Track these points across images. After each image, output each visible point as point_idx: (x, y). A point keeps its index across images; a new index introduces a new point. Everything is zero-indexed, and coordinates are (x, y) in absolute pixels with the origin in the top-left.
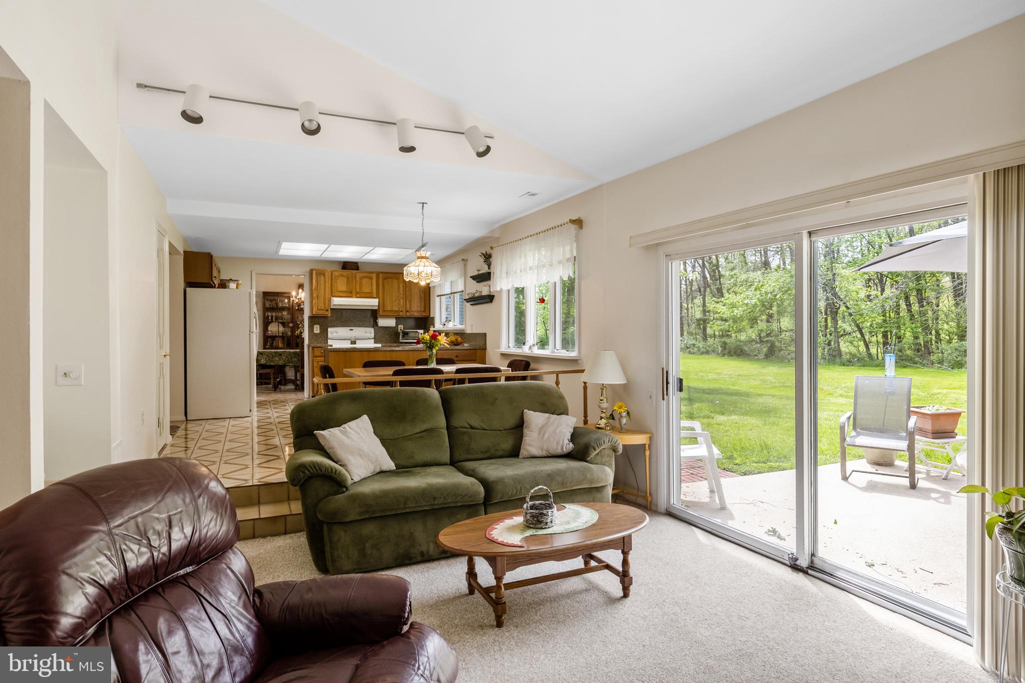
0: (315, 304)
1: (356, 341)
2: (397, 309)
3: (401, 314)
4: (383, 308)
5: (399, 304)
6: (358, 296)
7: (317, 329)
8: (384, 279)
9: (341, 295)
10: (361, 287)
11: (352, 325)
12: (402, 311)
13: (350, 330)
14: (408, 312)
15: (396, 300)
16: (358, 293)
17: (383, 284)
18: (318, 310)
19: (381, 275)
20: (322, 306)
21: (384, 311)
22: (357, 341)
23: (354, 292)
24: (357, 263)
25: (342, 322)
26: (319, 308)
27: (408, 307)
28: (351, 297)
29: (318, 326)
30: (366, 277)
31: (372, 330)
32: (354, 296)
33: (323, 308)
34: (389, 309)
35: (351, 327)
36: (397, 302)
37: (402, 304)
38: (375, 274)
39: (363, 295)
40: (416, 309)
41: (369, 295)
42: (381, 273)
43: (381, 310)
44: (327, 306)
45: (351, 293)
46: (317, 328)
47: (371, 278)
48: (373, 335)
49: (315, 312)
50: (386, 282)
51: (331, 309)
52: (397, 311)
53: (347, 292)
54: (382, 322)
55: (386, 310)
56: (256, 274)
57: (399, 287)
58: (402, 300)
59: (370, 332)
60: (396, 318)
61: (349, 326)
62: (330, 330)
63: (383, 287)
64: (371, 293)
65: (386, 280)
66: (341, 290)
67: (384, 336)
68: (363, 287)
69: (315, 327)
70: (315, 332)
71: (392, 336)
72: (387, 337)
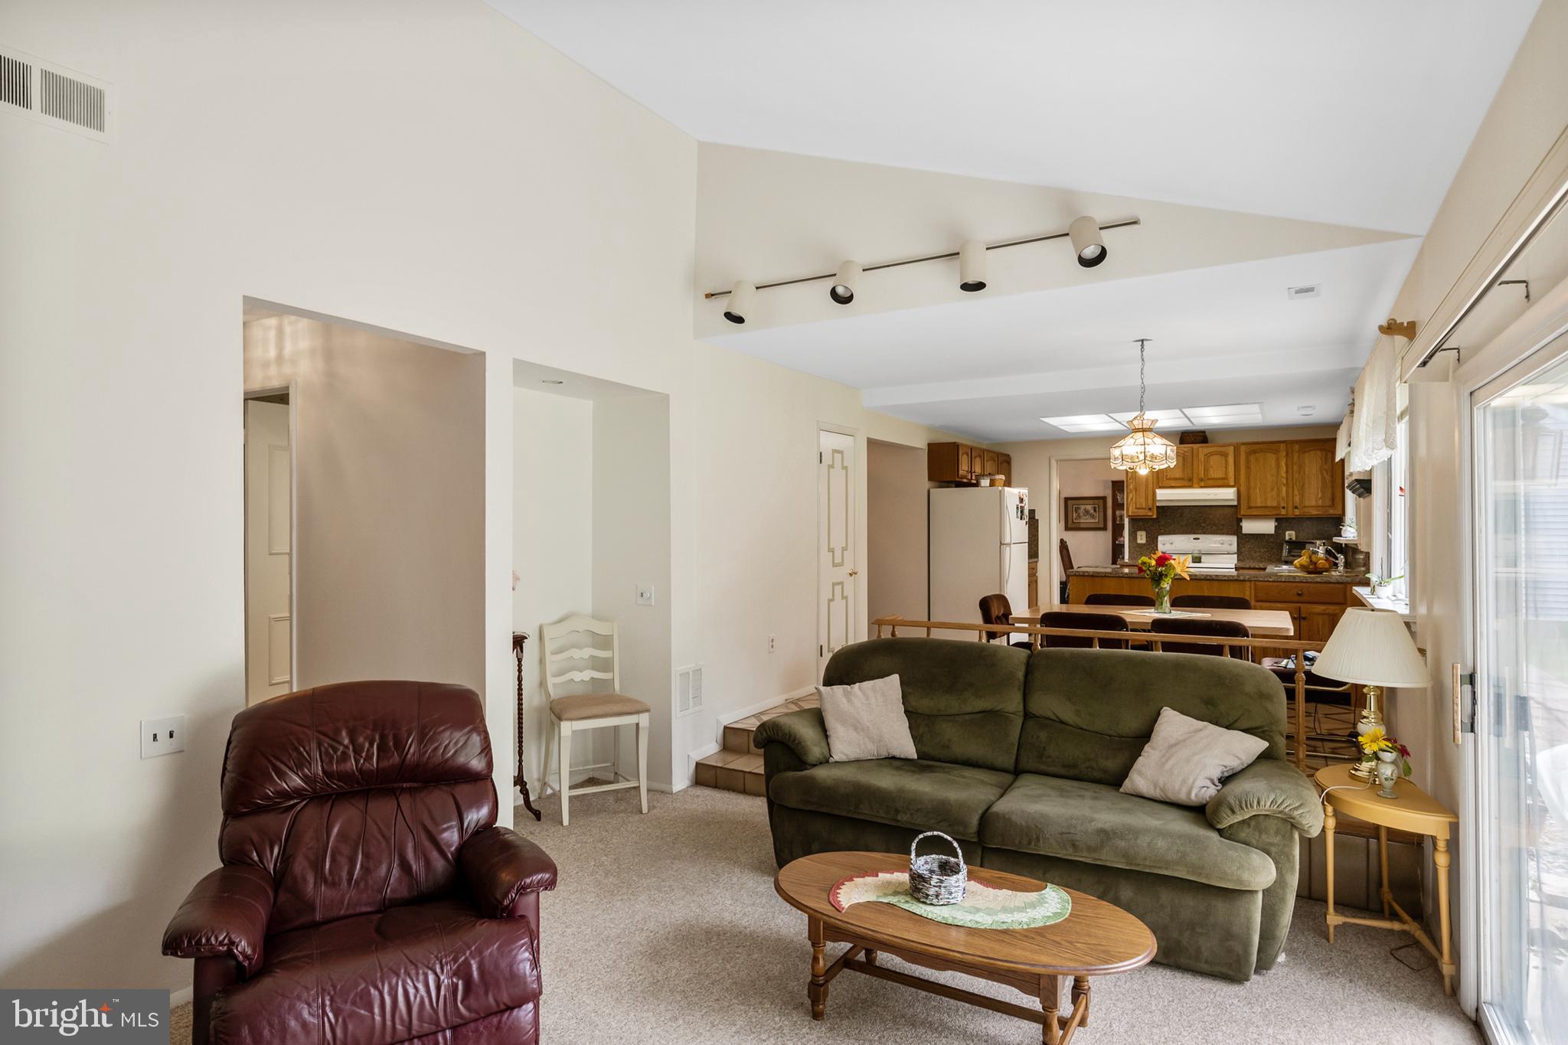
0: (1132, 499)
1: (1200, 558)
2: (1275, 504)
3: (1283, 512)
4: (1248, 503)
5: (1278, 495)
6: (1202, 484)
7: (1142, 538)
8: (1248, 454)
9: (1173, 485)
10: (1206, 471)
11: (1200, 531)
12: (1284, 508)
13: (1194, 539)
14: (1296, 508)
15: (1272, 490)
16: (1202, 480)
17: (1248, 462)
18: (1136, 508)
19: (1243, 449)
20: (1142, 502)
21: (1250, 508)
22: (1204, 558)
23: (1195, 480)
24: (1204, 432)
25: (1182, 526)
26: (1138, 506)
27: (1297, 499)
28: (1191, 487)
29: (1143, 533)
30: (1217, 453)
31: (1234, 539)
32: (1194, 486)
33: (1144, 507)
34: (1259, 505)
35: (1198, 534)
36: (1275, 492)
37: (1284, 493)
38: (1232, 447)
39: (1210, 482)
40: (1313, 503)
41: (1220, 482)
42: (1243, 444)
43: (1244, 506)
44: (1150, 502)
45: (1190, 480)
46: (1141, 536)
47: (1225, 455)
48: (1234, 548)
49: (1132, 512)
50: (1252, 458)
51: (1157, 507)
52: (1274, 507)
53: (1183, 479)
54: (1249, 527)
55: (1253, 505)
56: (1057, 461)
57: (1278, 466)
58: (1284, 489)
59: (1230, 542)
60: (1277, 520)
61: (1195, 533)
62: (1161, 538)
63: (1248, 468)
64: (1224, 479)
65: (1253, 456)
66: (1172, 477)
67: (1257, 550)
68: (1211, 469)
69: (1139, 533)
70: (1139, 541)
71: (1274, 550)
72: (1262, 550)
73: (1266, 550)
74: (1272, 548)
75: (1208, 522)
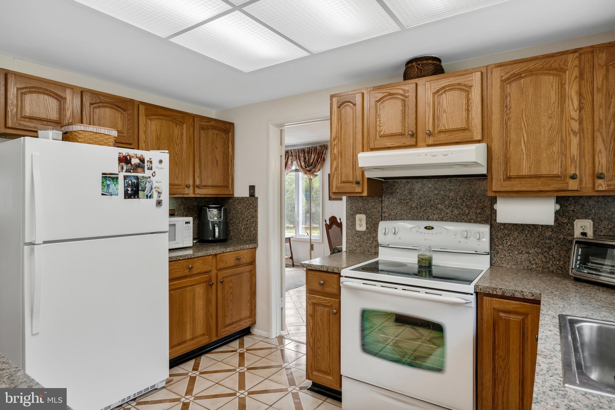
0: (336, 170)
1: (431, 258)
2: (556, 170)
3: (573, 185)
4: (506, 169)
5: (563, 154)
6: (431, 141)
7: (361, 223)
9: (389, 144)
10: (437, 119)
11: (436, 217)
12: (573, 177)
13: (426, 228)
14: (600, 178)
15: (551, 144)
16: (430, 135)
17: (505, 96)
18: (342, 183)
20: (349, 173)
21: (509, 178)
22: (436, 258)
23: (420, 135)
24: (438, 60)
25: (411, 208)
26: (343, 179)
28: (415, 146)
29: (363, 217)
30: (454, 88)
31: (485, 229)
32: (419, 144)
33: (351, 179)
34: (525, 172)
35: (432, 220)
36: (556, 149)
37: (574, 150)
38: (478, 74)
39: (442, 137)
41: (459, 137)
43: (499, 175)
44: (357, 173)
45: (414, 135)
47: (466, 90)
48: (485, 244)
49: (337, 188)
50: (513, 89)
52: (557, 176)
53: (402, 135)
54: (509, 212)
55: (513, 173)
57: (562, 98)
58: (575, 141)
59: (479, 235)
60: (559, 200)
61: (428, 219)
62: (382, 225)
63: (505, 105)
64: (464, 130)
65: (514, 85)
66: (387, 133)
67: (524, 249)
68: (444, 115)
69: (358, 217)
70: (358, 228)
71: (553, 252)
72: (532, 251)
73: (539, 251)
74: (550, 248)
75: (447, 203)
